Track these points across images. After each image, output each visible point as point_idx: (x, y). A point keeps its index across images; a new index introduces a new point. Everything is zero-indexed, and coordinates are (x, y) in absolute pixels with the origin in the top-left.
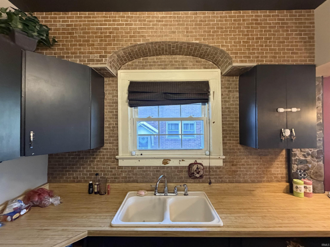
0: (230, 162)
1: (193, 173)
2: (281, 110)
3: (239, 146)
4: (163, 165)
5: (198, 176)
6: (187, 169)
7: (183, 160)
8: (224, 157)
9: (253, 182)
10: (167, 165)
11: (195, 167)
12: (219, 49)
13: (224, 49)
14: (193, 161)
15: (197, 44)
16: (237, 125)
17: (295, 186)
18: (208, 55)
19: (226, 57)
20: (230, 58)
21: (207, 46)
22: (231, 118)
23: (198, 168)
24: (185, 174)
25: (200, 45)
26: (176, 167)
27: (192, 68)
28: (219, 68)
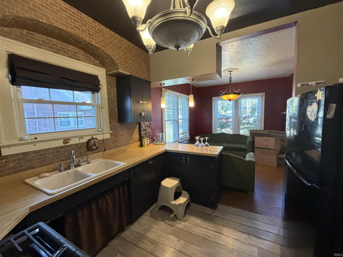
0: (114, 135)
1: (91, 147)
2: (141, 102)
3: (118, 124)
4: (64, 145)
5: (95, 148)
6: (85, 145)
7: (82, 138)
8: (111, 132)
9: (126, 145)
10: (68, 144)
11: (92, 142)
12: (110, 56)
13: (114, 58)
14: (90, 138)
15: (96, 46)
16: (116, 110)
17: (143, 142)
18: (99, 56)
19: (114, 63)
20: (117, 65)
21: (103, 51)
22: (113, 105)
23: (94, 142)
24: (84, 149)
25: (98, 48)
26: (77, 145)
27: (84, 61)
28: (104, 68)
